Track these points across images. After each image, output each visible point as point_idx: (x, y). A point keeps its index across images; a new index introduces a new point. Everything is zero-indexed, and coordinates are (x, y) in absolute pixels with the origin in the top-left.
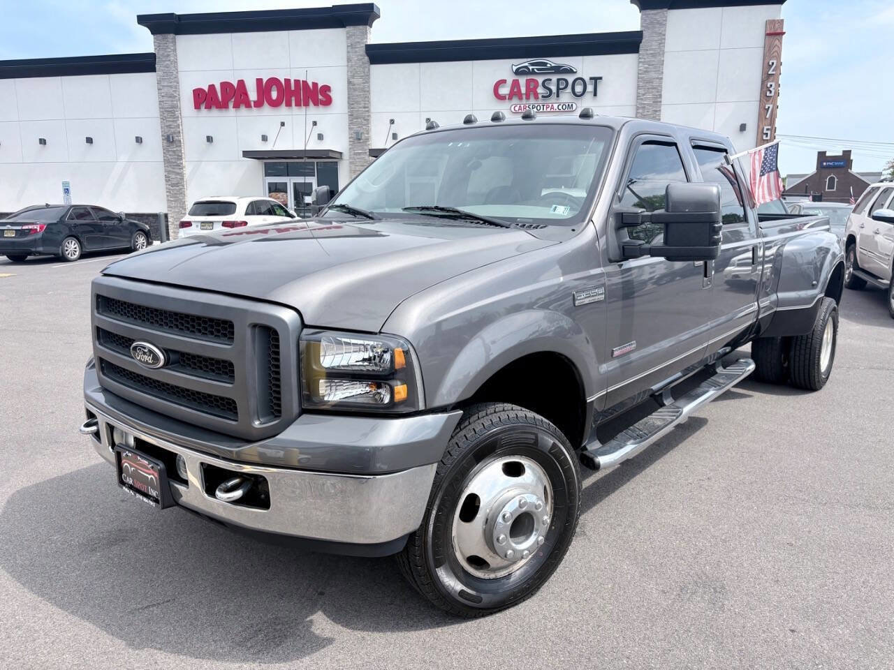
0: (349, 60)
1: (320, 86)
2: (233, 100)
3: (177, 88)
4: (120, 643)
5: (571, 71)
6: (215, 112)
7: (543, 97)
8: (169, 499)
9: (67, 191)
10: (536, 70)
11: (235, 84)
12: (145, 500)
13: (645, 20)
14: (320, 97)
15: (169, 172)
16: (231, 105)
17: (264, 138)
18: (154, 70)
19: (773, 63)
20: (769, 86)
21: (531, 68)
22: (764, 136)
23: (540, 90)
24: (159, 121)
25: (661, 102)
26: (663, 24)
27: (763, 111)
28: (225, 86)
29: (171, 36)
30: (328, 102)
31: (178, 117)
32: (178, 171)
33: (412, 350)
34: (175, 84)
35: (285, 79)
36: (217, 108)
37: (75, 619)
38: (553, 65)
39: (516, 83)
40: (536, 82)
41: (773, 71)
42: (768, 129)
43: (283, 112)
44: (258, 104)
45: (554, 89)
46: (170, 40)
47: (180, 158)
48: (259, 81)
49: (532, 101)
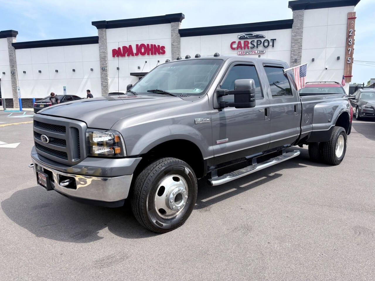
0: (172, 36)
1: (160, 46)
2: (127, 53)
3: (106, 49)
4: (34, 235)
5: (262, 37)
6: (120, 58)
7: (251, 48)
8: (50, 187)
9: (65, 90)
10: (248, 37)
11: (128, 47)
12: (44, 188)
13: (295, 15)
14: (161, 51)
15: (103, 82)
16: (126, 55)
17: (139, 68)
18: (98, 43)
19: (351, 31)
20: (349, 40)
21: (246, 36)
22: (348, 62)
23: (250, 45)
24: (99, 62)
25: (302, 48)
26: (302, 16)
27: (347, 51)
28: (124, 48)
29: (105, 29)
30: (164, 53)
31: (106, 61)
32: (106, 81)
33: (121, 136)
34: (106, 48)
35: (147, 44)
36: (121, 56)
37: (22, 228)
38: (255, 35)
39: (239, 43)
40: (248, 42)
41: (351, 34)
42: (349, 59)
43: (146, 57)
44: (137, 54)
45: (255, 44)
46: (104, 31)
47: (107, 76)
48: (137, 45)
49: (246, 50)
